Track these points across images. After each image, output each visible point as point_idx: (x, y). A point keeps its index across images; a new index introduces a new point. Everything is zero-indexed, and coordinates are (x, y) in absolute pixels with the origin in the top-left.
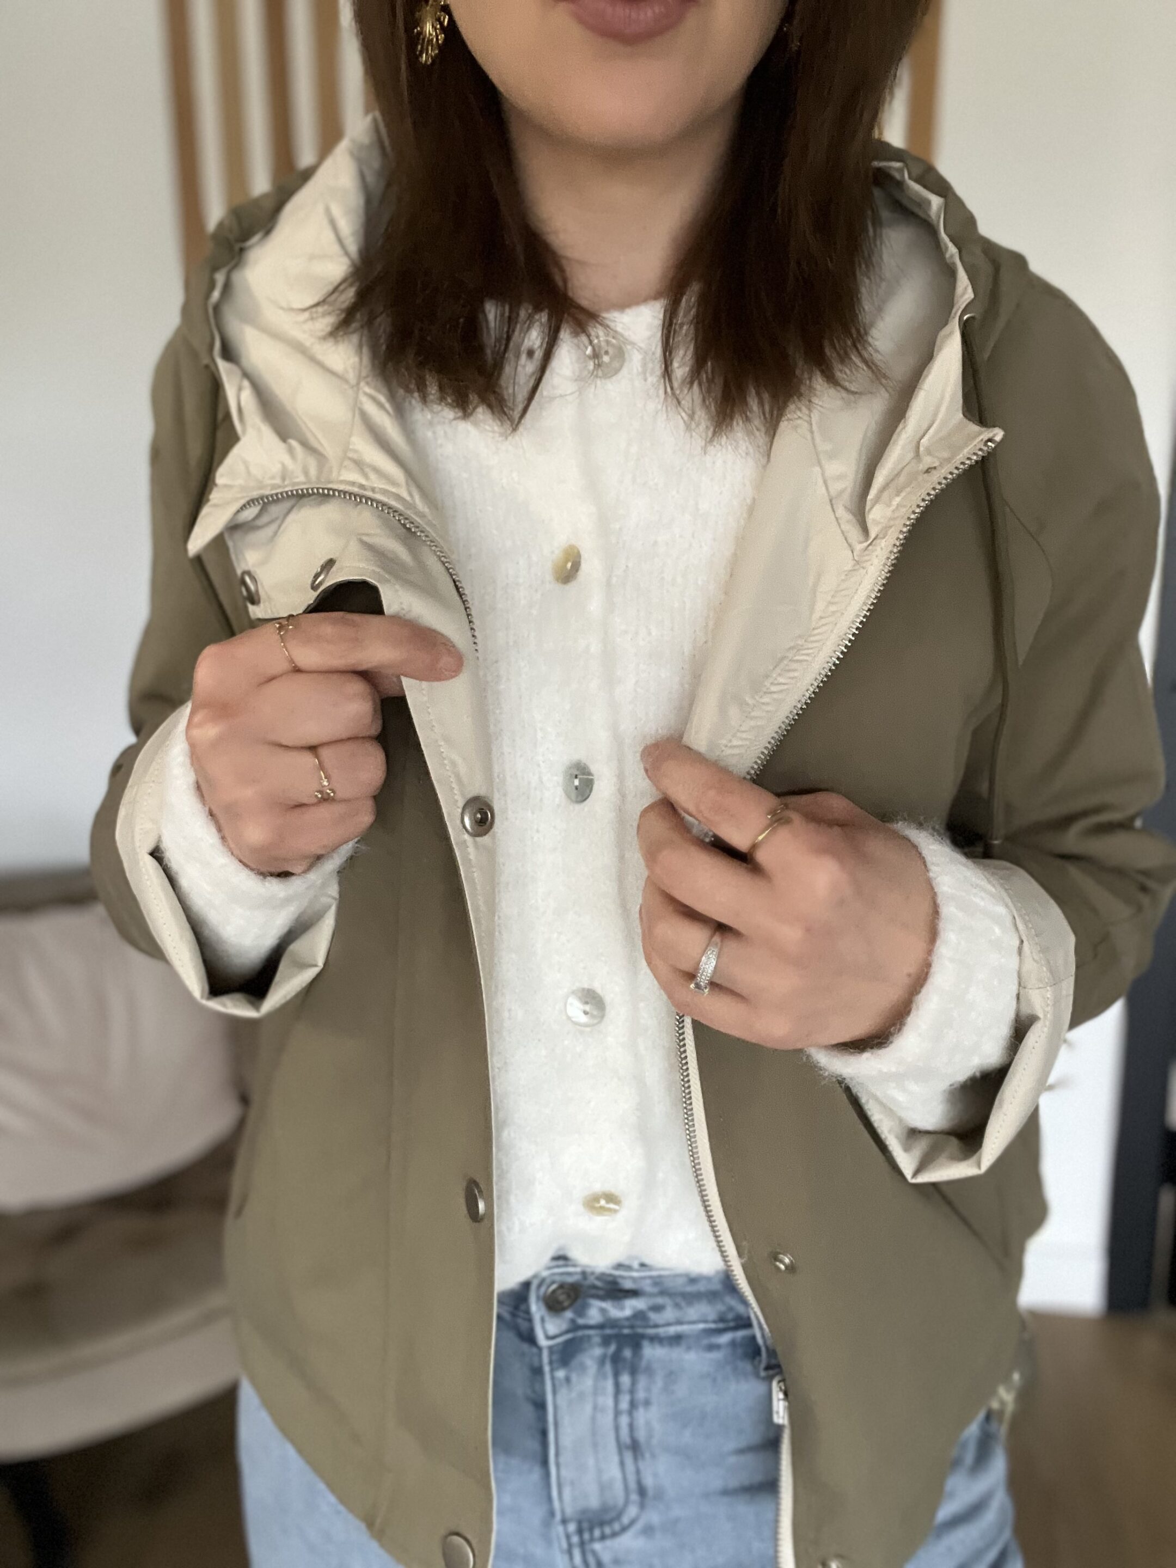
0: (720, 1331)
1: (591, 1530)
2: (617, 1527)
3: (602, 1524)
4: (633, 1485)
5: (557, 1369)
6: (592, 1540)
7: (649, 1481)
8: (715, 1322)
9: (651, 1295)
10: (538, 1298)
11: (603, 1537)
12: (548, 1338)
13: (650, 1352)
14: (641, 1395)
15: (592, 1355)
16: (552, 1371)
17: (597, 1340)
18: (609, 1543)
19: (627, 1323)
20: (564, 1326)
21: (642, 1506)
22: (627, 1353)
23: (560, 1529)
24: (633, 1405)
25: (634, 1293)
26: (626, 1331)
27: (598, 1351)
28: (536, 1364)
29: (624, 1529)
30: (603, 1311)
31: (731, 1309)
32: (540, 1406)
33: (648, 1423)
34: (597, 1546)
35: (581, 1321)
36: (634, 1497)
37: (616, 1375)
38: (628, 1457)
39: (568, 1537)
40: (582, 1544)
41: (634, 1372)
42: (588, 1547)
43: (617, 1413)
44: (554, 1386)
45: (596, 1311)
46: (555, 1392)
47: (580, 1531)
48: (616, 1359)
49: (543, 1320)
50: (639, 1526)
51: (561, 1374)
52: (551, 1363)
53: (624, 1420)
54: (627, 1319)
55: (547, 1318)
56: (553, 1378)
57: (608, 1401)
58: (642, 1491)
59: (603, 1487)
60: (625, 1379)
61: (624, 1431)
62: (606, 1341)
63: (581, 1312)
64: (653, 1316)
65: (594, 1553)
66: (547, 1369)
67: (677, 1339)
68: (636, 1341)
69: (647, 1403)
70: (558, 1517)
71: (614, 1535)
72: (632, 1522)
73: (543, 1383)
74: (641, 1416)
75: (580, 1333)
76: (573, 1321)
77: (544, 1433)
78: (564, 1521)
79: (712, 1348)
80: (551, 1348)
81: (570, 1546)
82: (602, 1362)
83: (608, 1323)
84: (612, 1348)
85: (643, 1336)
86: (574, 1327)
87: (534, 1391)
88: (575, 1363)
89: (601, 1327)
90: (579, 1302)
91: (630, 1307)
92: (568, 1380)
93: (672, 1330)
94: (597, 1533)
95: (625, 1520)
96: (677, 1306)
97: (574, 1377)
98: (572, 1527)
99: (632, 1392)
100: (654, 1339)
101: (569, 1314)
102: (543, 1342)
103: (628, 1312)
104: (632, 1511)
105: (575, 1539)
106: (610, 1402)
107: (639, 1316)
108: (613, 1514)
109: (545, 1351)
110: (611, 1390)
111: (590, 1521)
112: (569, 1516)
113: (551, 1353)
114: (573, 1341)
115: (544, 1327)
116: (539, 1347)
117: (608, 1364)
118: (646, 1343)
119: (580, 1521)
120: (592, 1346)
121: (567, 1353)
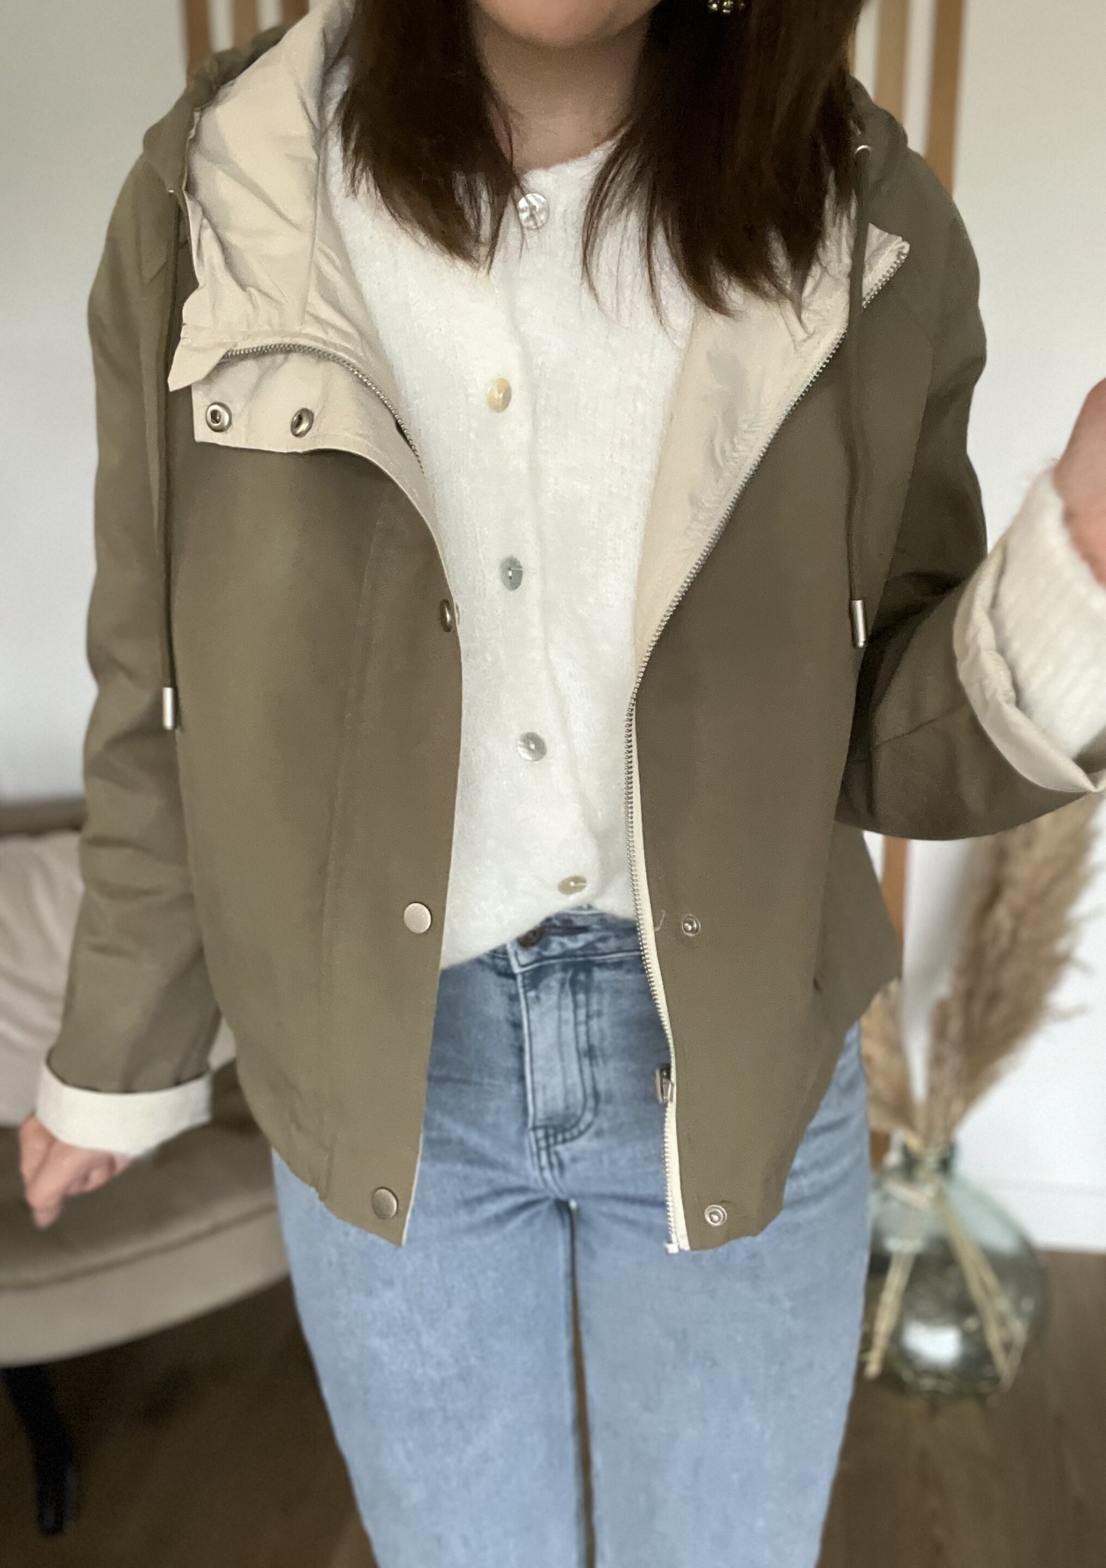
1: (555, 1136)
2: (575, 1132)
3: (564, 1131)
4: (589, 1090)
5: (530, 990)
6: (556, 1143)
7: (602, 1087)
9: (597, 930)
11: (565, 1141)
12: (521, 967)
13: (599, 975)
14: (594, 1007)
15: (554, 981)
16: (525, 992)
17: (558, 967)
18: (569, 1145)
19: (580, 953)
20: (532, 958)
21: (596, 1113)
22: (582, 977)
23: (532, 1134)
24: (589, 1017)
25: (584, 929)
26: (581, 959)
27: (559, 976)
28: (513, 992)
29: (581, 1133)
30: (562, 944)
32: (517, 1026)
33: (601, 1030)
34: (560, 1148)
35: (546, 953)
36: (591, 1103)
37: (574, 994)
38: (586, 1062)
39: (537, 1141)
40: (548, 1147)
41: (588, 993)
42: (552, 1149)
43: (576, 1024)
44: (527, 1004)
45: (556, 945)
47: (547, 1137)
48: (574, 983)
49: (516, 954)
50: (592, 1130)
51: (532, 994)
52: (524, 986)
53: (582, 1029)
54: (581, 949)
55: (520, 952)
56: (526, 998)
57: (568, 1015)
58: (596, 1095)
59: (567, 1092)
60: (581, 997)
61: (583, 1038)
62: (565, 968)
63: (546, 947)
64: (600, 945)
65: (557, 1154)
66: (521, 991)
67: (619, 964)
68: (588, 968)
69: (599, 1014)
70: (530, 1124)
71: (573, 1138)
72: (589, 1126)
73: (519, 1006)
74: (594, 1023)
75: (545, 963)
76: (539, 954)
77: (521, 1050)
78: (535, 1128)
80: (523, 973)
81: (539, 1149)
82: (562, 984)
83: (566, 953)
84: (569, 975)
85: (595, 963)
86: (540, 958)
87: (513, 1013)
88: (542, 986)
89: (561, 957)
91: (581, 940)
92: (538, 998)
93: (615, 957)
94: (560, 1137)
95: (582, 1126)
96: (617, 937)
97: (542, 995)
98: (541, 1133)
99: (588, 1004)
100: (602, 965)
101: (535, 949)
102: (517, 970)
103: (580, 944)
104: (588, 1117)
105: (543, 1144)
106: (570, 1016)
107: (589, 946)
108: (573, 1121)
109: (519, 978)
110: (571, 1006)
111: (555, 1128)
112: (538, 1123)
113: (524, 978)
114: (540, 968)
115: (518, 960)
116: (513, 976)
117: (567, 985)
118: (595, 969)
119: (546, 1127)
120: (554, 972)
121: (535, 978)
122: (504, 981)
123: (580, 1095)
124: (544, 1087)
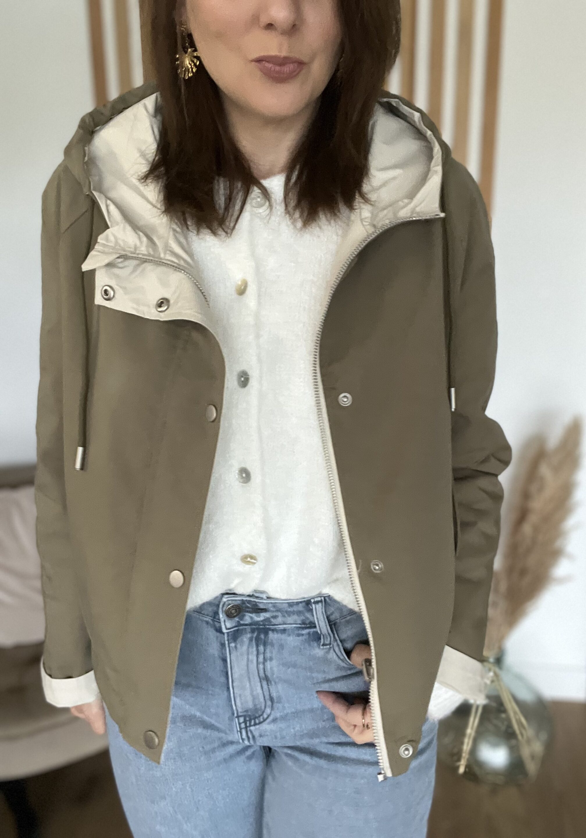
0: (303, 628)
1: (250, 721)
2: (261, 719)
3: (255, 718)
5: (231, 643)
6: (250, 726)
7: (274, 695)
8: (300, 624)
9: (273, 612)
10: (223, 611)
11: (255, 724)
12: (227, 629)
13: (271, 635)
14: (268, 655)
15: (246, 638)
16: (229, 644)
17: (249, 630)
18: (257, 727)
19: (261, 623)
20: (234, 625)
21: (272, 708)
22: (262, 636)
23: (236, 720)
24: (265, 660)
25: (265, 610)
26: (261, 627)
27: (249, 635)
28: (223, 642)
29: (265, 720)
30: (251, 618)
31: (308, 618)
32: (224, 660)
33: (271, 668)
34: (252, 728)
35: (242, 622)
36: (268, 703)
37: (257, 646)
38: (264, 683)
39: (240, 724)
40: (246, 727)
41: (265, 645)
42: (248, 729)
43: (258, 663)
44: (230, 651)
45: (248, 618)
46: (230, 654)
47: (245, 722)
48: (258, 639)
49: (225, 621)
50: (271, 718)
51: (233, 645)
52: (228, 640)
53: (261, 666)
54: (262, 621)
55: (226, 621)
56: (229, 646)
57: (253, 657)
58: (272, 700)
59: (254, 698)
60: (261, 648)
61: (261, 671)
62: (253, 631)
63: (242, 618)
64: (274, 621)
65: (251, 731)
66: (227, 642)
67: (284, 631)
68: (266, 631)
69: (271, 659)
70: (236, 715)
71: (260, 723)
72: (268, 716)
73: (225, 650)
74: (268, 664)
75: (241, 627)
76: (238, 622)
77: (226, 674)
78: (238, 717)
79: (299, 635)
80: (228, 633)
81: (241, 729)
82: (251, 640)
83: (253, 623)
84: (255, 635)
85: (270, 629)
86: (239, 624)
87: (222, 654)
88: (239, 640)
89: (250, 624)
90: (241, 614)
91: (262, 616)
92: (236, 647)
93: (282, 627)
94: (253, 723)
95: (265, 716)
96: (284, 616)
97: (238, 646)
98: (242, 720)
99: (264, 654)
100: (273, 630)
101: (237, 619)
102: (224, 631)
103: (262, 618)
104: (268, 710)
105: (243, 725)
106: (255, 658)
107: (267, 620)
108: (260, 713)
109: (226, 635)
110: (255, 653)
111: (250, 716)
112: (240, 714)
113: (228, 636)
114: (238, 630)
115: (225, 625)
116: (223, 633)
117: (254, 641)
118: (270, 632)
119: (245, 717)
120: (246, 633)
121: (235, 636)
122: (218, 634)
123: (262, 700)
124: (240, 696)
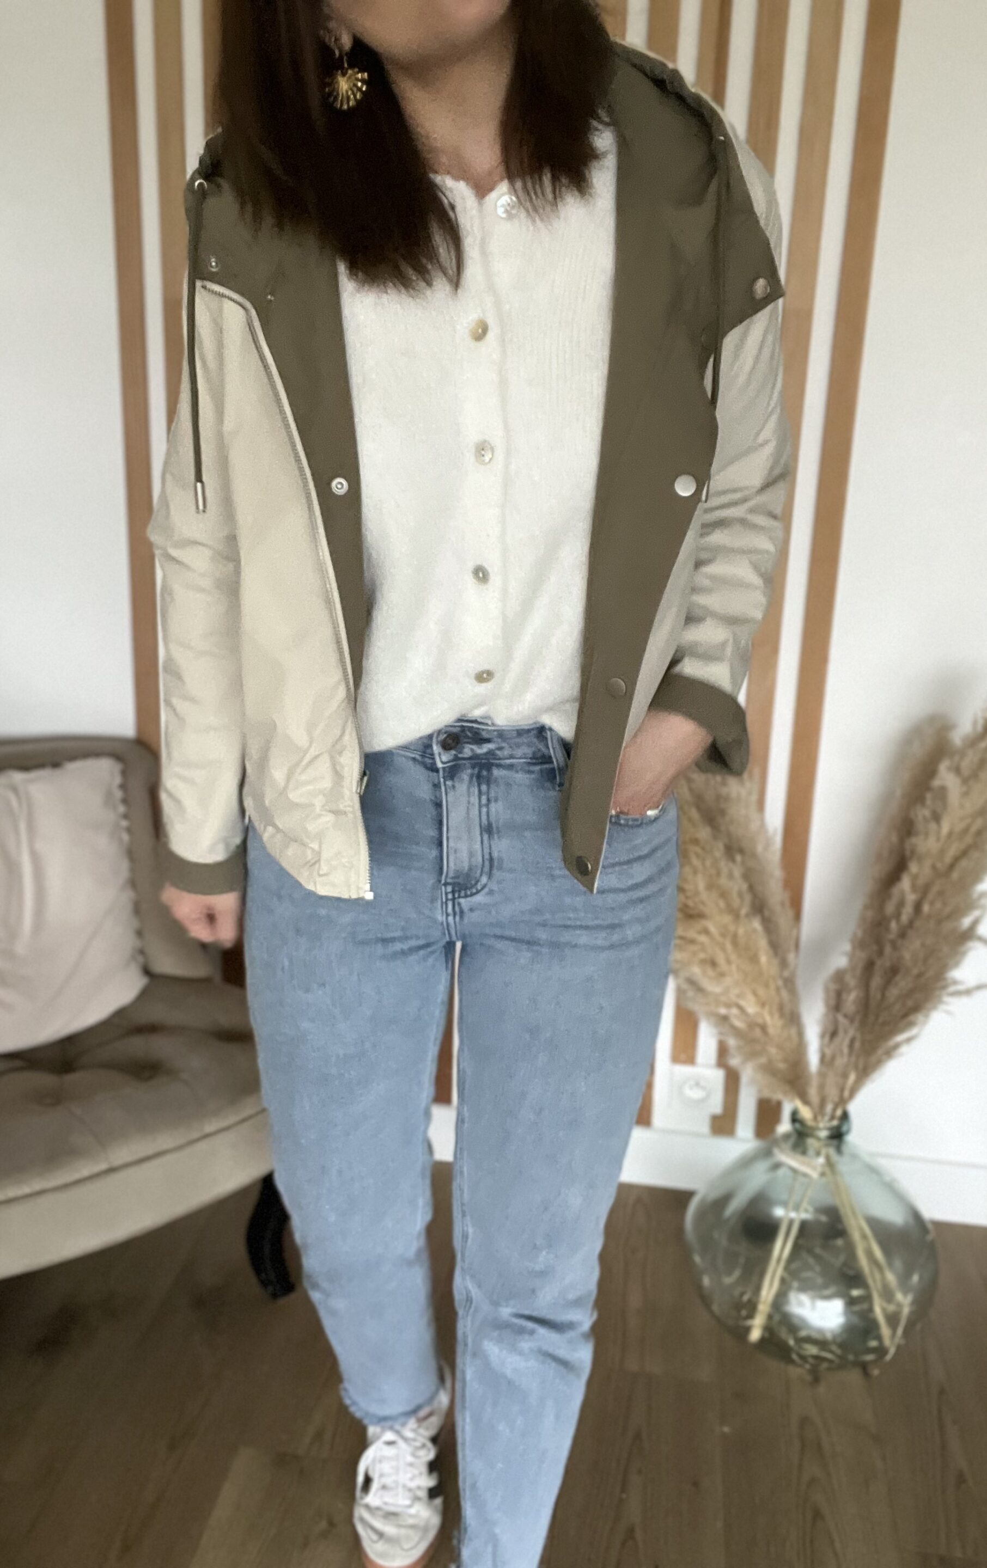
0: (534, 764)
1: (459, 891)
2: (474, 891)
3: (466, 888)
4: (487, 856)
5: (447, 780)
6: (459, 897)
7: (495, 856)
8: (531, 758)
9: (498, 741)
10: (437, 742)
11: (466, 896)
12: (443, 763)
13: (496, 772)
14: (492, 794)
15: (465, 775)
16: (445, 782)
17: (468, 765)
18: (469, 899)
19: (484, 757)
20: (451, 757)
21: (490, 874)
22: (485, 773)
23: (443, 888)
24: (489, 800)
25: (489, 740)
26: (484, 761)
27: (469, 772)
28: (436, 781)
29: (478, 892)
30: (472, 750)
31: (542, 751)
32: (437, 805)
33: (497, 812)
34: (462, 901)
35: (460, 756)
36: (487, 867)
37: (479, 785)
38: (486, 837)
39: (446, 894)
40: (454, 899)
41: (488, 785)
42: (456, 901)
43: (480, 806)
44: (446, 790)
45: (468, 750)
46: (447, 797)
47: (453, 892)
48: (479, 777)
49: (440, 754)
50: (486, 890)
51: (449, 783)
52: (444, 777)
53: (484, 810)
54: (484, 754)
55: (443, 753)
56: (445, 785)
57: (474, 800)
58: (491, 863)
59: (471, 856)
60: (484, 788)
61: (484, 818)
62: (473, 767)
63: (460, 750)
64: (498, 752)
65: (459, 904)
66: (442, 781)
67: (510, 767)
68: (490, 767)
69: (497, 800)
70: (444, 881)
71: (472, 895)
72: (484, 887)
73: (440, 791)
74: (493, 808)
75: (460, 762)
76: (455, 755)
77: (440, 823)
79: (529, 773)
80: (444, 768)
81: (447, 900)
82: (471, 776)
83: (475, 757)
84: (476, 770)
85: (492, 764)
86: (456, 758)
87: (436, 797)
88: (457, 778)
89: (470, 758)
90: (460, 745)
91: (486, 748)
92: (454, 787)
93: (508, 761)
94: (463, 894)
95: (479, 886)
96: (511, 748)
97: (456, 785)
98: (449, 889)
99: (488, 793)
100: (499, 766)
101: (453, 752)
102: (439, 765)
103: (485, 751)
104: (484, 879)
105: (450, 896)
106: (476, 800)
107: (491, 753)
108: (473, 881)
109: (441, 772)
110: (476, 793)
111: (461, 884)
112: (449, 881)
113: (444, 772)
114: (456, 765)
115: (440, 758)
116: (436, 769)
117: (474, 779)
118: (495, 768)
119: (455, 884)
120: (466, 769)
121: (452, 772)
122: (429, 772)
123: (479, 860)
